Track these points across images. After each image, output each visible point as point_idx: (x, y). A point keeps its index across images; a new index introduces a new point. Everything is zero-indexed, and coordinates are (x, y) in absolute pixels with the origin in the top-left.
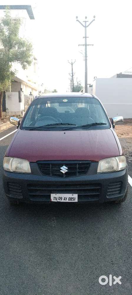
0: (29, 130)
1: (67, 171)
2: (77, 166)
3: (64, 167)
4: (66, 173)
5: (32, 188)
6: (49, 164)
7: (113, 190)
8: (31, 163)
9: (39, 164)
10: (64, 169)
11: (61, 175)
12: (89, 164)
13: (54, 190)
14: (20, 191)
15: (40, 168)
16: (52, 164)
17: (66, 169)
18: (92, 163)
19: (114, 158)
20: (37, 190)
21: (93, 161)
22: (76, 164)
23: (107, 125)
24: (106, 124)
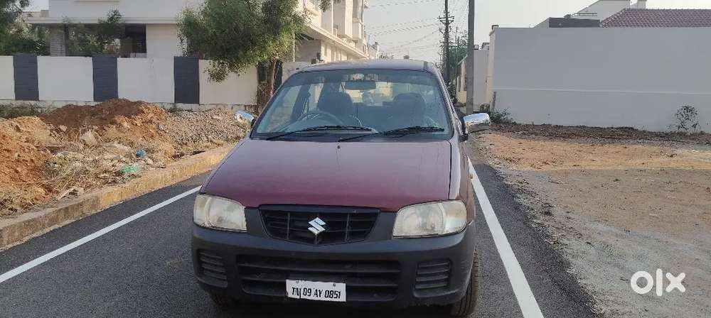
0: (267, 139)
1: (323, 229)
2: (348, 219)
3: (318, 220)
4: (321, 234)
5: (246, 265)
6: (285, 213)
7: (430, 279)
8: (247, 209)
9: (264, 213)
10: (317, 226)
11: (311, 238)
12: (375, 215)
13: (292, 272)
14: (223, 270)
15: (266, 221)
16: (293, 214)
17: (322, 226)
18: (382, 214)
19: (433, 205)
20: (258, 271)
21: (385, 211)
22: (345, 215)
23: (446, 132)
24: (443, 130)
